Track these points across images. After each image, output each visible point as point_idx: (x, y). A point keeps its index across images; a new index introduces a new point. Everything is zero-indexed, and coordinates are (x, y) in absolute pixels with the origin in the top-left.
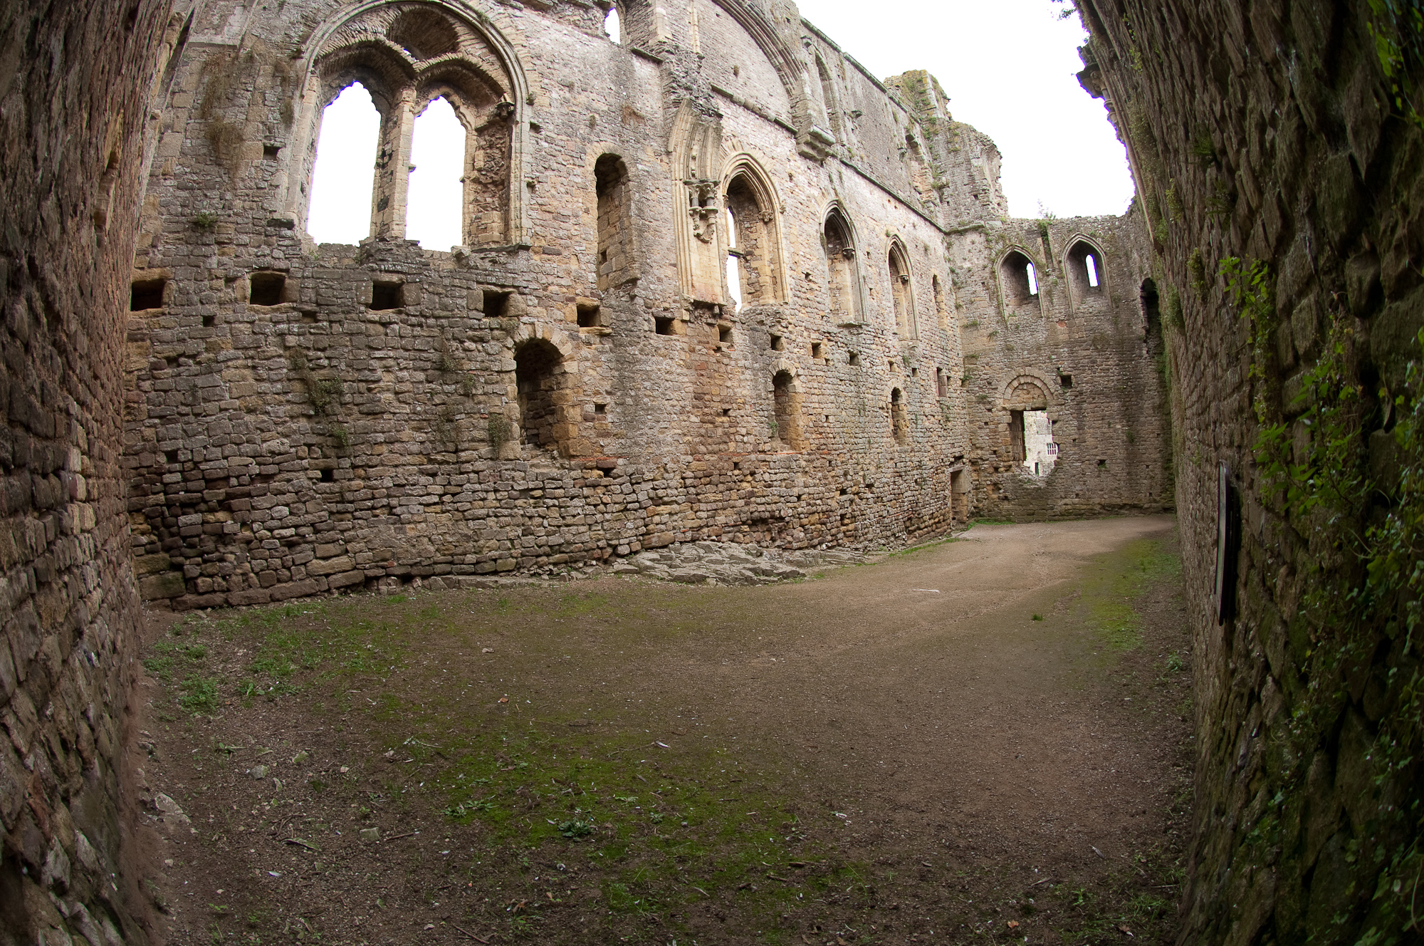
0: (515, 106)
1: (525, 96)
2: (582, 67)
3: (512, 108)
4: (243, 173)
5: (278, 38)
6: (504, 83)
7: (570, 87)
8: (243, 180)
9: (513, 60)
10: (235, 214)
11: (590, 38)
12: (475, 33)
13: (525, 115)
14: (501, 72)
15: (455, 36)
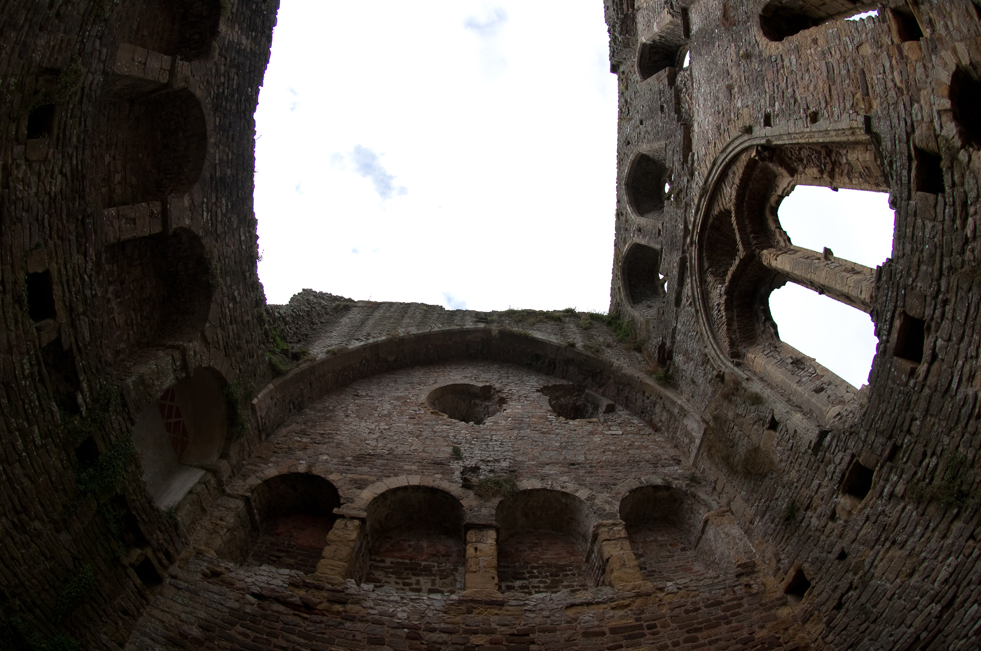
0: (758, 145)
1: (746, 137)
2: (714, 81)
3: (759, 148)
4: (777, 458)
5: (710, 390)
6: (744, 158)
7: (730, 88)
8: (781, 461)
9: (725, 155)
10: (798, 481)
11: (694, 80)
12: (717, 195)
13: (761, 134)
14: (738, 164)
15: (721, 212)
